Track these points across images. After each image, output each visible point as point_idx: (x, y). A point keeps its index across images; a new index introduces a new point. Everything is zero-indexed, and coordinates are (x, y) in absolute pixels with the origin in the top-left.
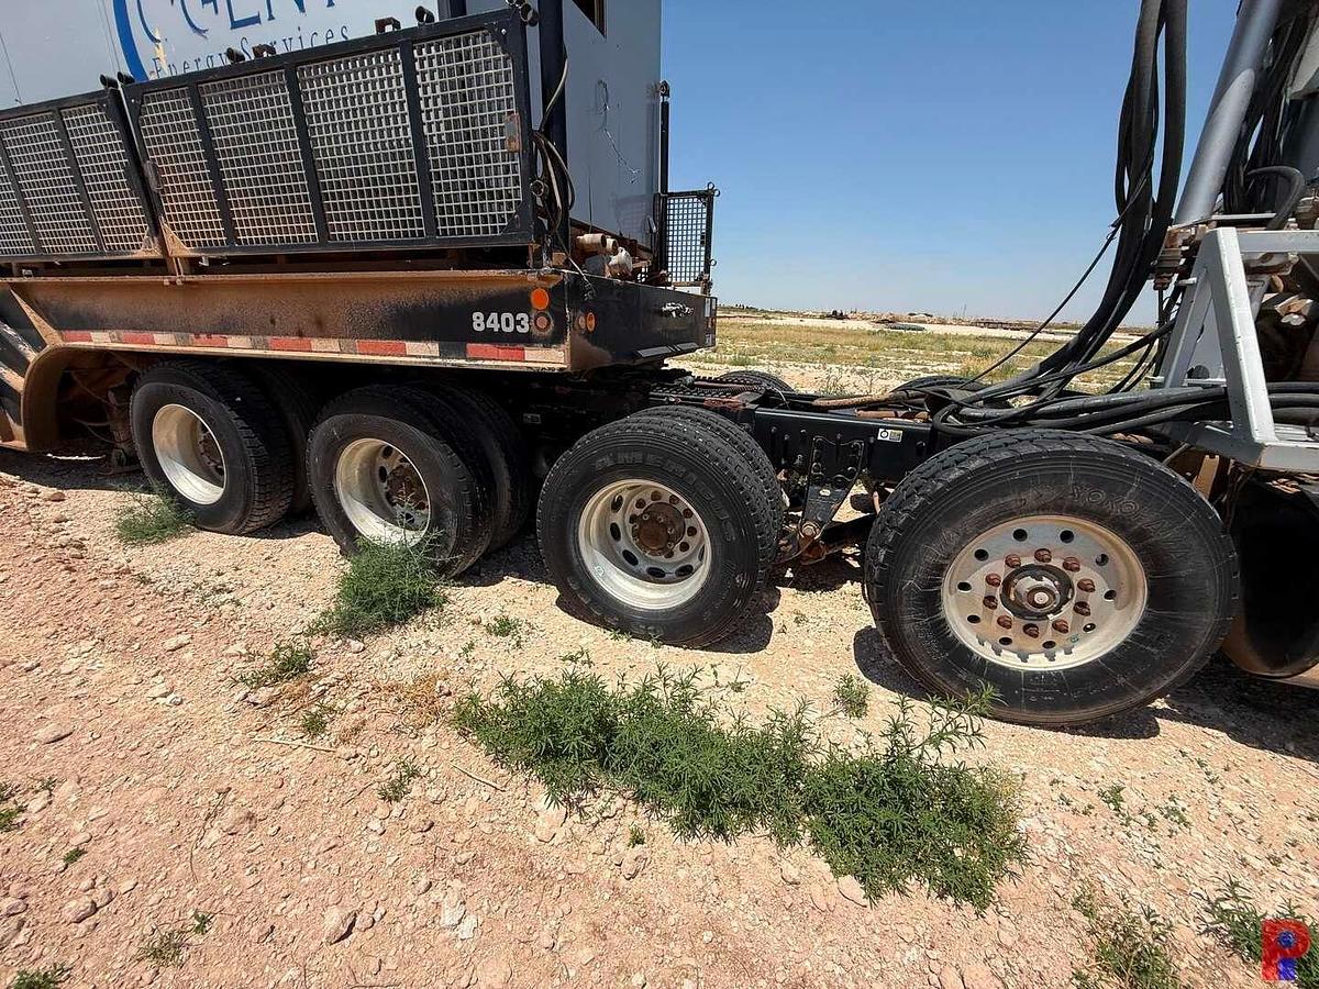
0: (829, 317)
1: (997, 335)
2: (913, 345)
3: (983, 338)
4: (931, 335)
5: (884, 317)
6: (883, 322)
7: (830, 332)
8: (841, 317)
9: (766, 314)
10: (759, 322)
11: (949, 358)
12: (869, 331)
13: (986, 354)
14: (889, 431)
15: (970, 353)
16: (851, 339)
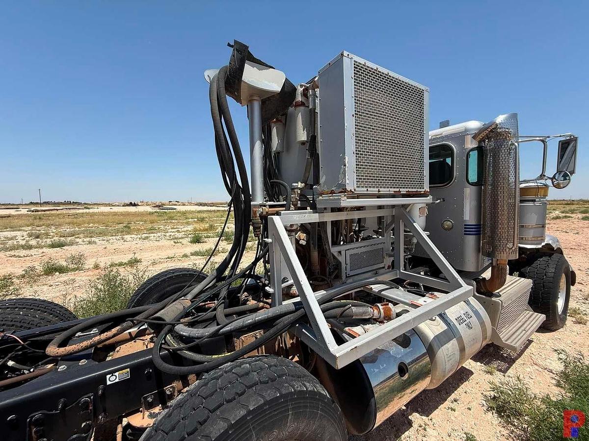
0: (128, 205)
1: (205, 209)
2: (171, 218)
3: (200, 212)
4: (179, 212)
5: (157, 204)
6: (157, 206)
7: (128, 214)
8: (135, 205)
9: (86, 206)
10: (81, 211)
11: (188, 224)
12: (150, 212)
13: (202, 220)
14: (117, 374)
15: (196, 220)
16: (139, 218)
